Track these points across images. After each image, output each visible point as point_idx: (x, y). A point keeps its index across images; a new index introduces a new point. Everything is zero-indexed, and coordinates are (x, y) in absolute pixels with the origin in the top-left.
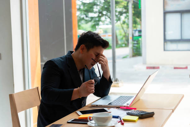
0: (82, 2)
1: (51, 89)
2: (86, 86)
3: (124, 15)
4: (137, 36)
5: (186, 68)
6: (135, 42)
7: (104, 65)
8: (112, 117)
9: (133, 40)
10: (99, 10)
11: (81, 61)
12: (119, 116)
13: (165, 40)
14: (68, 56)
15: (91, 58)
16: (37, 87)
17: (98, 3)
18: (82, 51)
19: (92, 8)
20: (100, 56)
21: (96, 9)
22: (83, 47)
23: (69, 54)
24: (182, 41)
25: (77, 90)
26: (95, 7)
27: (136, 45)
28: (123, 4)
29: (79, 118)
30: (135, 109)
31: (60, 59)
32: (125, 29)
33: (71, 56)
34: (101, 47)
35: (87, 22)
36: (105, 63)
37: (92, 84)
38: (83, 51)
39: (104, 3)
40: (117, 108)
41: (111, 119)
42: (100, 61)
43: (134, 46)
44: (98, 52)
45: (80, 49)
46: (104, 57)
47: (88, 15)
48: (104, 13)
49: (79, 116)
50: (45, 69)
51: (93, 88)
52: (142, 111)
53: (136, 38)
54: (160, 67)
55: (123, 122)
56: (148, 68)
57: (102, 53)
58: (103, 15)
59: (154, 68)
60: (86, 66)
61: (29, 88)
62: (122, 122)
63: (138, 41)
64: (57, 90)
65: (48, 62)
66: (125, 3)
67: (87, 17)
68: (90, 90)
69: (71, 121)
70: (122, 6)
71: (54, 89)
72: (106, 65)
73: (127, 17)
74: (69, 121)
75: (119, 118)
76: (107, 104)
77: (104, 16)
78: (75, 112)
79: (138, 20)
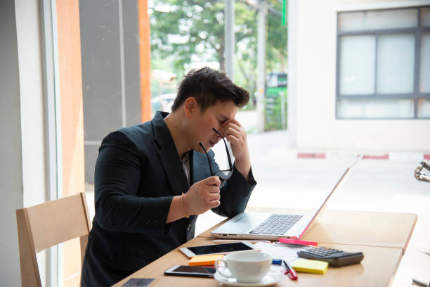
0: (153, 9)
1: (121, 197)
2: (202, 191)
3: (246, 41)
4: (274, 88)
5: (386, 157)
6: (271, 100)
7: (240, 145)
8: (271, 262)
9: (266, 96)
10: (191, 29)
11: (186, 134)
12: (283, 259)
13: (339, 97)
14: (158, 122)
15: (212, 128)
16: (81, 194)
17: (190, 14)
18: (188, 110)
19: (176, 22)
20: (231, 124)
21: (185, 26)
22: (190, 103)
23: (158, 119)
24: (376, 97)
25: (180, 200)
26: (182, 21)
27: (272, 107)
28: (244, 16)
29: (190, 263)
30: (315, 244)
31: (140, 129)
32: (247, 71)
33: (164, 123)
34: (231, 104)
35: (164, 54)
36: (242, 140)
37: (215, 185)
38: (191, 112)
39: (202, 13)
40: (272, 241)
41: (269, 267)
42: (229, 135)
43: (267, 109)
44: (225, 114)
45: (184, 107)
46: (239, 126)
47: (167, 39)
48: (203, 35)
49: (190, 258)
50: (104, 150)
51: (218, 195)
52: (333, 250)
53: (272, 91)
54: (328, 154)
55: (295, 274)
56: (300, 156)
57: (234, 116)
58: (199, 40)
59: (313, 156)
60: (200, 144)
61: (57, 197)
62: (293, 274)
63: (276, 97)
64: (133, 198)
65: (111, 135)
66: (248, 15)
67: (164, 43)
68: (211, 201)
69: (174, 271)
70: (242, 22)
71: (127, 197)
72: (242, 145)
73: (253, 46)
74: (169, 271)
75: (283, 264)
76: (247, 233)
77: (203, 41)
78: (177, 249)
79: (276, 52)
